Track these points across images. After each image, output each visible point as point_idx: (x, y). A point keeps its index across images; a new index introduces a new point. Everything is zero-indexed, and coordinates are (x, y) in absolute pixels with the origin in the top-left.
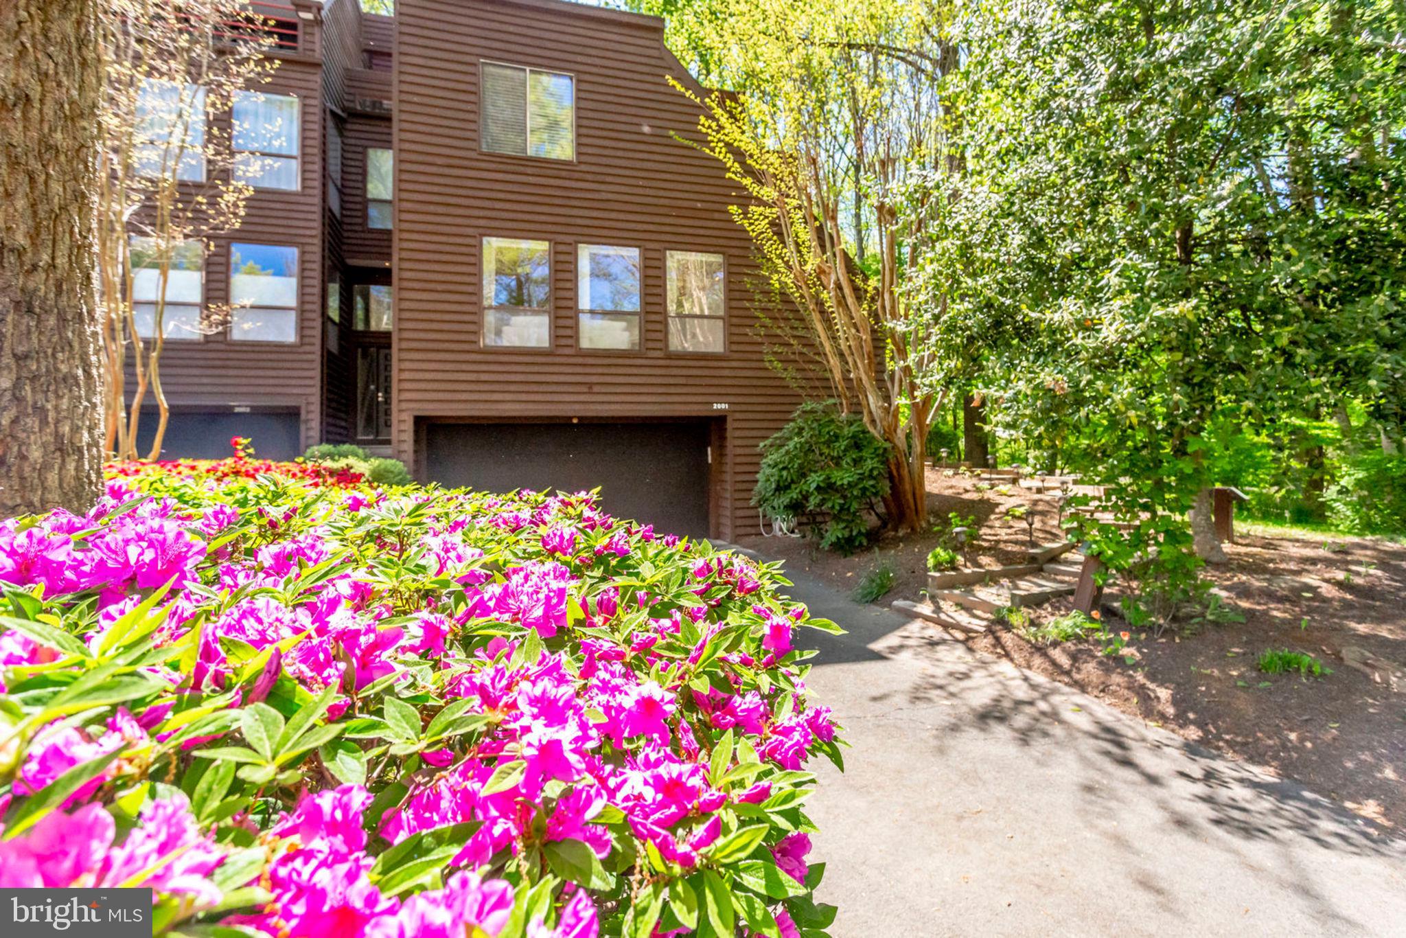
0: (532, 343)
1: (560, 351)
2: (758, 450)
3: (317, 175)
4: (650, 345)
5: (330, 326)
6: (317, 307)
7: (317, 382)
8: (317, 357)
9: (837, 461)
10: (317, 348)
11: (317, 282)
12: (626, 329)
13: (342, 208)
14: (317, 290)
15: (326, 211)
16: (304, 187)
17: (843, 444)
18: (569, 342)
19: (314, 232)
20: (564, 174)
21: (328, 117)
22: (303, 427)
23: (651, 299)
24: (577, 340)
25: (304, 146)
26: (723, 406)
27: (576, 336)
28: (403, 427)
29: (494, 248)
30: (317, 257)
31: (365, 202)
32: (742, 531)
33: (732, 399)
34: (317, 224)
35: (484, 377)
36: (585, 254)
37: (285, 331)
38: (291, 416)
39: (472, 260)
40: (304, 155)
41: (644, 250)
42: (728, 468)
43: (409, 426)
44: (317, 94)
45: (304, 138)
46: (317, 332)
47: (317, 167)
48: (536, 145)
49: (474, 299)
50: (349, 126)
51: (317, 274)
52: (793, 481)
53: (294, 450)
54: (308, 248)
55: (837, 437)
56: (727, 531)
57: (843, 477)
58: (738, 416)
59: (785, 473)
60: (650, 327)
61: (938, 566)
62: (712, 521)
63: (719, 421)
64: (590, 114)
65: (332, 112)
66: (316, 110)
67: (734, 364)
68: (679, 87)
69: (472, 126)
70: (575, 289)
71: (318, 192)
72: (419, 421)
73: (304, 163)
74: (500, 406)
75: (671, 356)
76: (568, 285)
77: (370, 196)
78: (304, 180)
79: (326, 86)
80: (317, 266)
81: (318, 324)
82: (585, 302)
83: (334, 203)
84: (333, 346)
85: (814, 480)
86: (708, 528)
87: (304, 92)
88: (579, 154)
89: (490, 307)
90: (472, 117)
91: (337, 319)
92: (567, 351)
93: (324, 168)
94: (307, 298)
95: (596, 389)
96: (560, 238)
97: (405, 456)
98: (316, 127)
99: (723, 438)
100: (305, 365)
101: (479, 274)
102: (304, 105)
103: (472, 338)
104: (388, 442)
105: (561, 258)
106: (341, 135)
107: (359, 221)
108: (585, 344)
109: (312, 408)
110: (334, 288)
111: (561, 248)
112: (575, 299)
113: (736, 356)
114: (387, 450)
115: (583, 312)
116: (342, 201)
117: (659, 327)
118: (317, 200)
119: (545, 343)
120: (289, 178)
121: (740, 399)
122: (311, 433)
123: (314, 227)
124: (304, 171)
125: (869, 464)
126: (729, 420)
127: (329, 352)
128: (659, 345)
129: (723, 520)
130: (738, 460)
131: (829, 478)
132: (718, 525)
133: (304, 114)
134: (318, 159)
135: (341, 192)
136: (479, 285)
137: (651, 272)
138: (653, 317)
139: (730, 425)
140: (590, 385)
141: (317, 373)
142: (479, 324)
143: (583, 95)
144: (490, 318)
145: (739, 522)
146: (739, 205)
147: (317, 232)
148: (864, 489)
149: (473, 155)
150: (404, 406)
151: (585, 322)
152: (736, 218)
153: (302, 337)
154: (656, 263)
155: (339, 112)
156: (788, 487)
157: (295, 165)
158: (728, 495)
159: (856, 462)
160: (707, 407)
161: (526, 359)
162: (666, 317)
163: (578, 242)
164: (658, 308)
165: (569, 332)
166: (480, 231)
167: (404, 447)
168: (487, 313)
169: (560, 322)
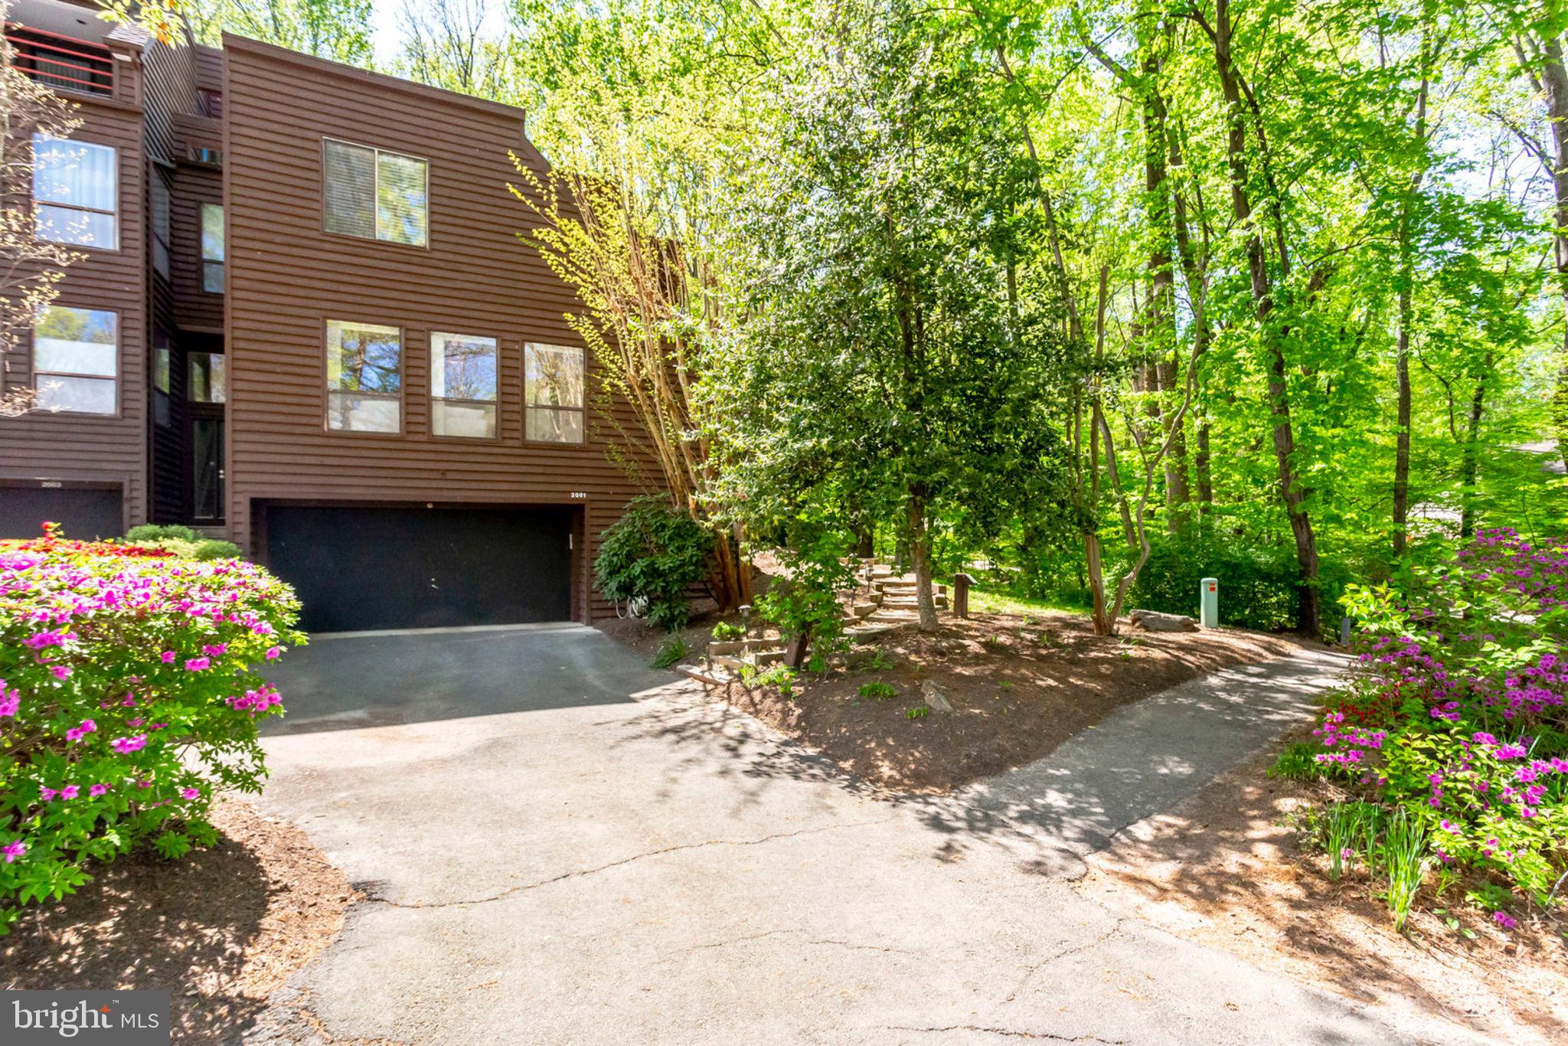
0: (381, 429)
1: (411, 437)
2: (600, 537)
3: (139, 236)
4: (507, 434)
5: (158, 397)
6: (141, 378)
7: (143, 457)
8: (142, 431)
9: (662, 549)
10: (142, 422)
11: (141, 351)
12: (483, 418)
13: (172, 268)
14: (141, 359)
15: (150, 271)
16: (122, 247)
17: (668, 533)
18: (421, 428)
19: (135, 297)
20: (415, 260)
21: (153, 172)
22: (126, 507)
23: (508, 390)
24: (430, 427)
25: (122, 202)
26: (581, 495)
27: (429, 423)
28: (238, 509)
29: (339, 331)
30: (141, 325)
31: (201, 263)
32: (596, 614)
33: (588, 488)
34: (141, 289)
35: (327, 461)
36: (438, 342)
37: (104, 402)
38: (112, 494)
39: (315, 342)
40: (122, 211)
41: (501, 341)
42: (582, 554)
43: (245, 509)
44: (137, 145)
45: (122, 193)
46: (142, 405)
47: (139, 226)
48: (387, 228)
49: (317, 382)
50: (180, 178)
51: (141, 342)
52: (622, 566)
53: (117, 530)
54: (128, 314)
55: (663, 527)
56: (584, 613)
57: (664, 563)
58: (594, 505)
59: (615, 559)
60: (507, 416)
61: (723, 637)
62: (573, 602)
63: (578, 508)
64: (445, 201)
65: (157, 165)
66: (136, 163)
67: (590, 455)
68: (519, 195)
69: (315, 205)
70: (428, 377)
71: (140, 253)
72: (257, 504)
73: (122, 220)
74: (347, 491)
75: (528, 446)
76: (421, 372)
77: (205, 256)
78: (122, 239)
79: (149, 137)
80: (141, 334)
81: (143, 396)
82: (438, 389)
83: (161, 263)
84: (162, 419)
85: (641, 565)
86: (570, 611)
87: (122, 143)
88: (432, 240)
89: (335, 392)
90: (314, 195)
91: (166, 390)
92: (421, 438)
93: (147, 227)
94: (129, 368)
95: (450, 476)
96: (410, 324)
97: (239, 539)
98: (137, 181)
99: (581, 525)
100: (130, 440)
101: (323, 359)
102: (122, 157)
103: (315, 421)
104: (222, 523)
105: (412, 344)
106: (169, 187)
107: (193, 283)
108: (439, 430)
109: (135, 485)
110: (164, 356)
111: (412, 335)
112: (428, 386)
113: (594, 447)
114: (221, 531)
115: (436, 399)
116: (171, 260)
117: (515, 417)
118: (140, 262)
119: (395, 429)
120: (104, 235)
121: (598, 489)
122: (136, 512)
123: (135, 289)
124: (122, 230)
125: (689, 552)
126: (586, 508)
127: (157, 426)
128: (516, 435)
129: (580, 603)
130: (595, 547)
131: (653, 563)
132: (578, 608)
133: (122, 166)
134: (139, 217)
135: (169, 250)
136: (324, 368)
137: (509, 363)
138: (510, 408)
139: (587, 513)
140: (444, 472)
141: (143, 448)
142: (324, 408)
143: (437, 181)
144: (335, 401)
145: (595, 605)
146: (574, 314)
147: (141, 296)
148: (684, 575)
149: (314, 234)
150: (239, 487)
151: (439, 411)
152: (571, 325)
153: (123, 409)
154: (514, 354)
155: (168, 164)
156: (618, 572)
157: (112, 223)
158: (584, 580)
159: (680, 549)
160: (564, 496)
161: (375, 444)
162: (524, 407)
163: (430, 330)
164: (515, 399)
165: (421, 419)
166: (323, 313)
167: (239, 529)
168: (331, 397)
169: (411, 409)
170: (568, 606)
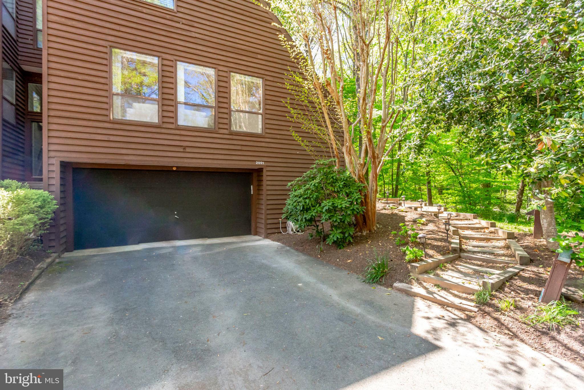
0: (147, 119)
1: (166, 125)
2: (287, 187)
4: (221, 126)
12: (207, 116)
18: (171, 120)
20: (168, 17)
23: (222, 100)
24: (176, 120)
26: (261, 163)
27: (176, 118)
28: (52, 168)
29: (120, 56)
31: (35, 31)
32: (270, 231)
33: (266, 159)
35: (112, 138)
36: (182, 68)
39: (105, 62)
41: (218, 71)
42: (264, 197)
43: (56, 168)
49: (106, 87)
56: (263, 231)
58: (269, 169)
60: (221, 115)
62: (253, 224)
63: (259, 171)
67: (268, 140)
70: (175, 89)
72: (64, 166)
74: (126, 158)
75: (232, 133)
76: (171, 86)
77: (37, 27)
82: (181, 97)
85: (327, 204)
86: (250, 230)
88: (177, 6)
89: (117, 94)
92: (171, 126)
95: (188, 150)
96: (165, 56)
99: (260, 181)
101: (110, 73)
103: (105, 112)
104: (41, 180)
105: (166, 68)
108: (181, 122)
111: (166, 62)
112: (175, 94)
113: (267, 135)
114: (42, 184)
115: (180, 103)
117: (225, 116)
119: (155, 120)
121: (270, 160)
126: (264, 170)
128: (226, 126)
129: (259, 225)
130: (269, 193)
132: (256, 227)
136: (110, 79)
137: (221, 84)
138: (223, 110)
139: (265, 173)
140: (185, 148)
142: (110, 104)
144: (117, 101)
145: (269, 226)
150: (52, 154)
151: (182, 111)
154: (225, 79)
158: (263, 212)
159: (348, 195)
160: (252, 163)
161: (143, 129)
162: (230, 111)
163: (176, 60)
164: (225, 105)
165: (171, 115)
166: (111, 44)
167: (53, 182)
168: (115, 97)
169: (165, 108)
170: (250, 225)
